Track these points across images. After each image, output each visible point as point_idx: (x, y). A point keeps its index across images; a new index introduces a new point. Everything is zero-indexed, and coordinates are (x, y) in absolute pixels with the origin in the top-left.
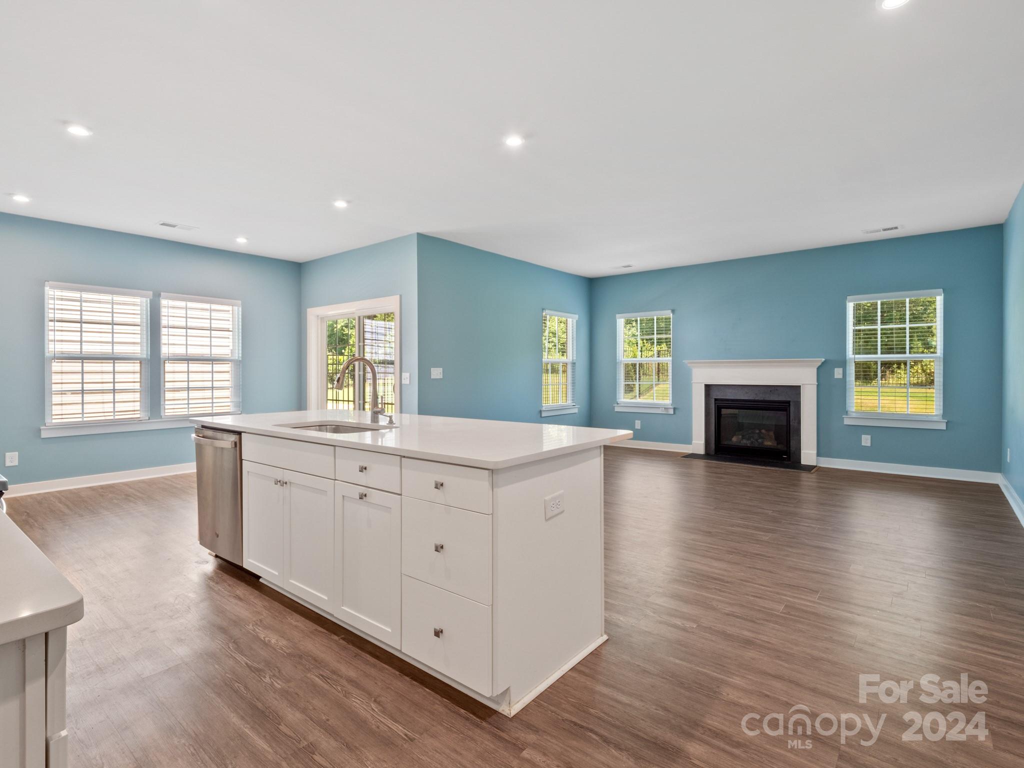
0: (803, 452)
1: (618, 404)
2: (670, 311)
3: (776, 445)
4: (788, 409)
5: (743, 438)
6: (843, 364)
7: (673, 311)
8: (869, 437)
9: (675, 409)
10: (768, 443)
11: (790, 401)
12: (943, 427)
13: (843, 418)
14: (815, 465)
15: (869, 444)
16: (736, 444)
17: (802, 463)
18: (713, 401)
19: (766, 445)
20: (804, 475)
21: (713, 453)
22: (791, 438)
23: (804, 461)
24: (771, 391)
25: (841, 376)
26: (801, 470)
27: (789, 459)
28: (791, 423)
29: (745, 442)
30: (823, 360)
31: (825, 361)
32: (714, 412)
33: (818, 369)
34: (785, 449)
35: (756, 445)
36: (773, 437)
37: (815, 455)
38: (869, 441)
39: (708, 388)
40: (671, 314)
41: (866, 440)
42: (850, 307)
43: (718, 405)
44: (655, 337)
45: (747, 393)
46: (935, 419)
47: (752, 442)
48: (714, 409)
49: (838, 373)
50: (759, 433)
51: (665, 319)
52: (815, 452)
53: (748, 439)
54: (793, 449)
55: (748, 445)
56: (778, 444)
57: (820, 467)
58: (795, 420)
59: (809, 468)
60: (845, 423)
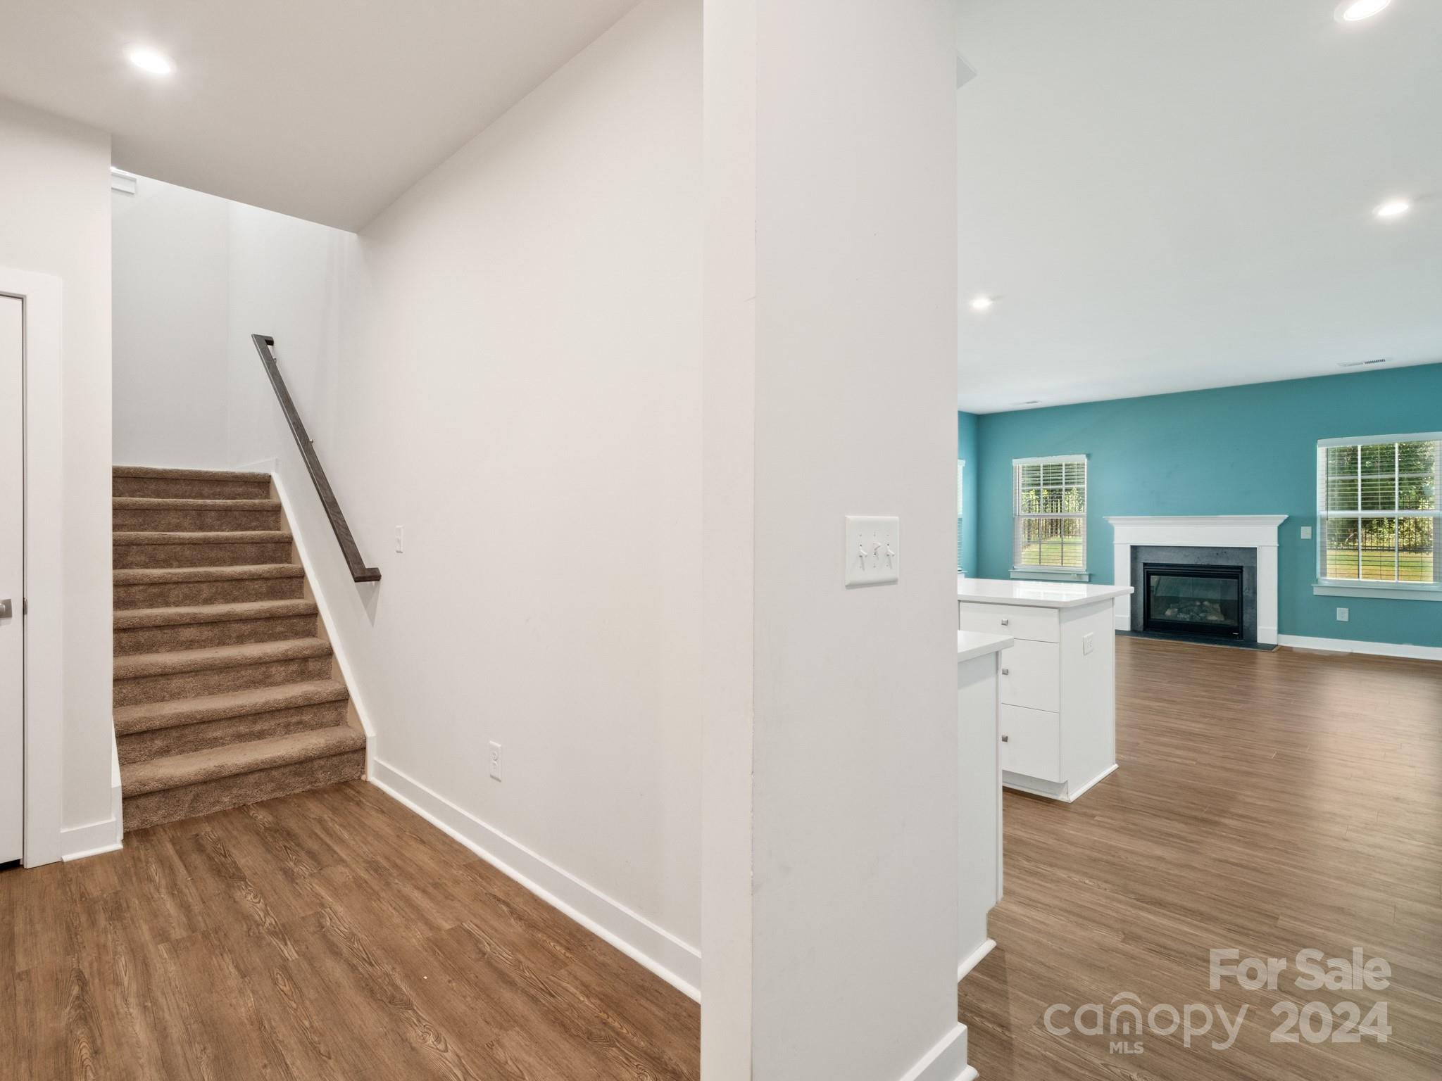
0: (1259, 628)
1: (1014, 569)
2: (1084, 456)
3: (1223, 619)
4: (1240, 575)
5: (1180, 611)
6: (1311, 521)
7: (1088, 456)
8: (1346, 610)
9: (1090, 576)
10: (1213, 618)
11: (1242, 567)
13: (1312, 587)
14: (1276, 644)
15: (1346, 619)
16: (1171, 618)
17: (1259, 641)
18: (1142, 565)
19: (1210, 620)
20: (1262, 656)
21: (1142, 630)
22: (1244, 612)
23: (1261, 639)
25: (1309, 537)
26: (1257, 649)
27: (1241, 636)
28: (1244, 593)
29: (1184, 617)
30: (1287, 516)
31: (1288, 518)
32: (1142, 579)
33: (1280, 527)
34: (1236, 624)
35: (1197, 619)
36: (1219, 610)
37: (1276, 632)
38: (1346, 615)
39: (1135, 549)
40: (1086, 460)
41: (1342, 614)
42: (1321, 452)
43: (1148, 571)
44: (1064, 487)
46: (1434, 588)
47: (1192, 616)
48: (1142, 576)
49: (1305, 533)
50: (1199, 606)
51: (1078, 464)
52: (1275, 628)
53: (1188, 612)
54: (1246, 623)
55: (1188, 620)
56: (1225, 619)
57: (1282, 646)
58: (1249, 590)
59: (1269, 648)
60: (1315, 594)
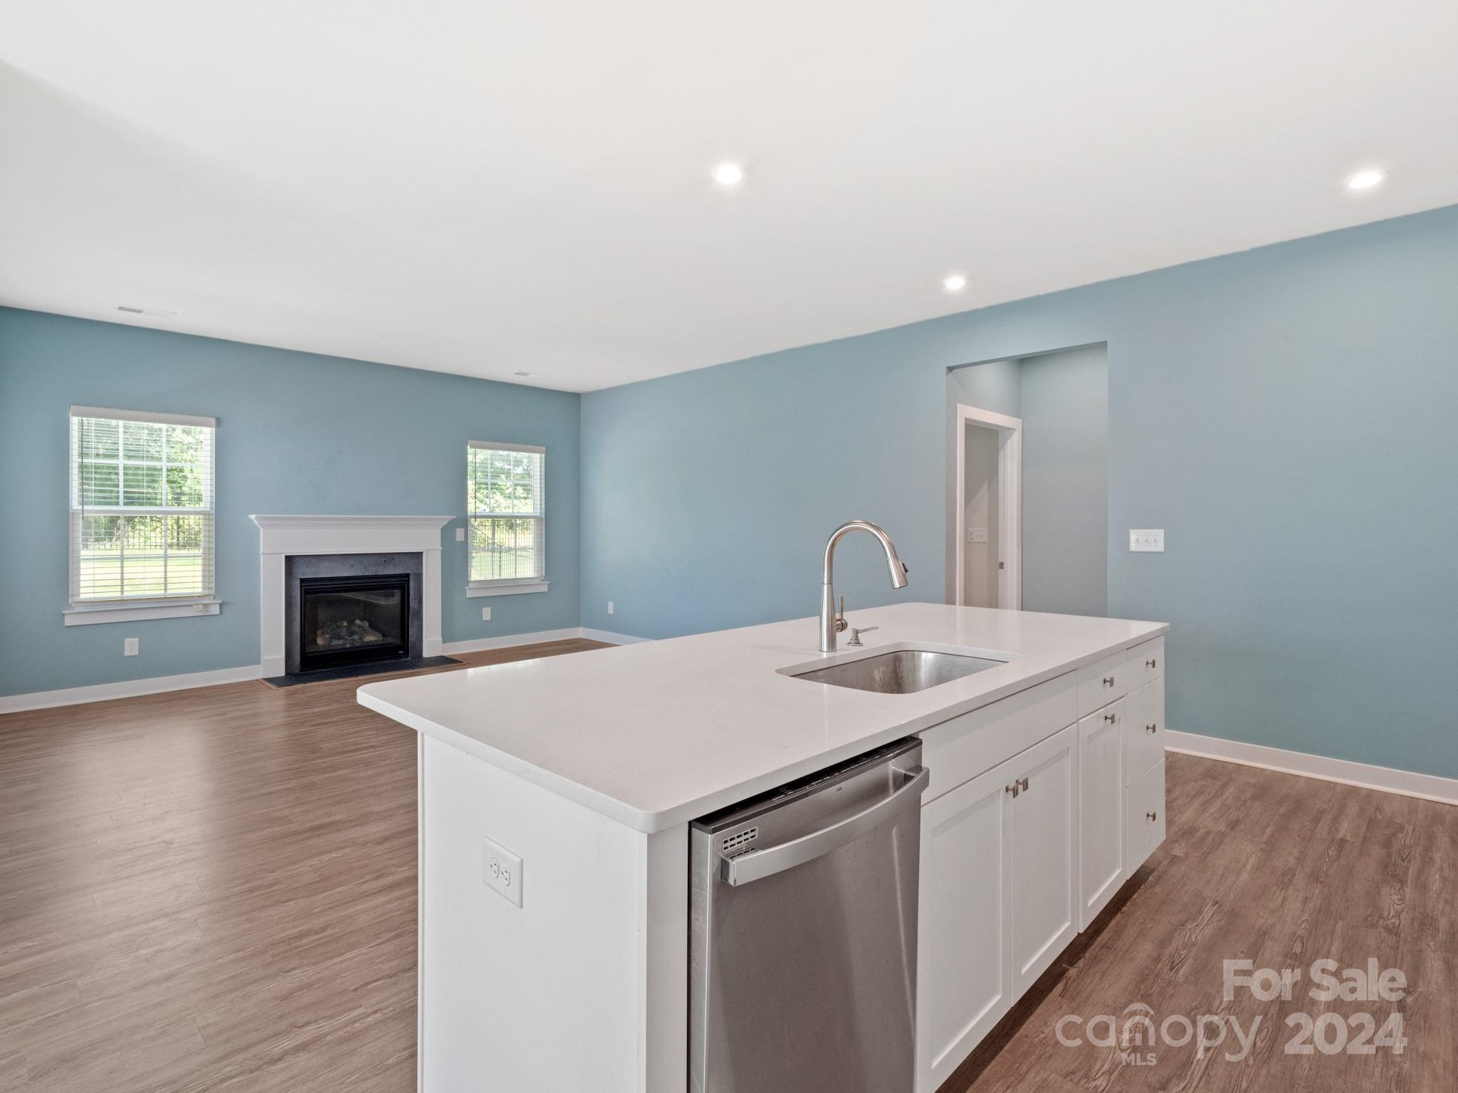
0: (425, 642)
3: (381, 638)
4: (406, 585)
5: (333, 638)
6: (464, 522)
8: (490, 610)
9: (222, 605)
10: (369, 639)
11: (409, 575)
12: (545, 589)
13: (464, 589)
14: (440, 654)
16: (323, 649)
17: (424, 655)
18: (298, 583)
21: (296, 672)
22: (410, 626)
23: (427, 652)
24: (385, 561)
25: (462, 539)
26: (420, 667)
27: (405, 657)
28: (410, 605)
29: (339, 643)
32: (300, 599)
33: (442, 530)
34: (401, 642)
37: (441, 642)
38: (489, 614)
39: (291, 561)
41: (487, 613)
43: (306, 590)
45: (352, 566)
46: (537, 582)
47: (348, 641)
48: (299, 596)
49: (460, 535)
52: (442, 636)
53: (339, 638)
54: (412, 638)
56: (385, 637)
58: (415, 599)
59: (434, 660)
60: (467, 596)
